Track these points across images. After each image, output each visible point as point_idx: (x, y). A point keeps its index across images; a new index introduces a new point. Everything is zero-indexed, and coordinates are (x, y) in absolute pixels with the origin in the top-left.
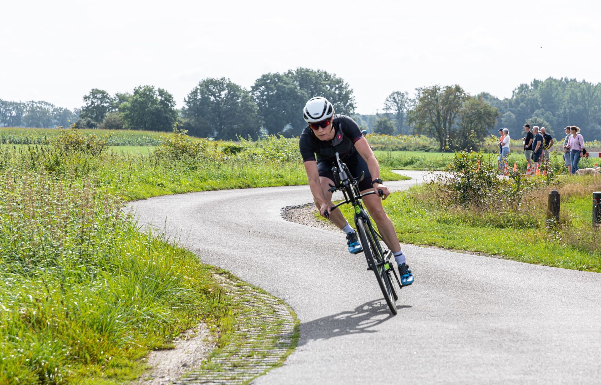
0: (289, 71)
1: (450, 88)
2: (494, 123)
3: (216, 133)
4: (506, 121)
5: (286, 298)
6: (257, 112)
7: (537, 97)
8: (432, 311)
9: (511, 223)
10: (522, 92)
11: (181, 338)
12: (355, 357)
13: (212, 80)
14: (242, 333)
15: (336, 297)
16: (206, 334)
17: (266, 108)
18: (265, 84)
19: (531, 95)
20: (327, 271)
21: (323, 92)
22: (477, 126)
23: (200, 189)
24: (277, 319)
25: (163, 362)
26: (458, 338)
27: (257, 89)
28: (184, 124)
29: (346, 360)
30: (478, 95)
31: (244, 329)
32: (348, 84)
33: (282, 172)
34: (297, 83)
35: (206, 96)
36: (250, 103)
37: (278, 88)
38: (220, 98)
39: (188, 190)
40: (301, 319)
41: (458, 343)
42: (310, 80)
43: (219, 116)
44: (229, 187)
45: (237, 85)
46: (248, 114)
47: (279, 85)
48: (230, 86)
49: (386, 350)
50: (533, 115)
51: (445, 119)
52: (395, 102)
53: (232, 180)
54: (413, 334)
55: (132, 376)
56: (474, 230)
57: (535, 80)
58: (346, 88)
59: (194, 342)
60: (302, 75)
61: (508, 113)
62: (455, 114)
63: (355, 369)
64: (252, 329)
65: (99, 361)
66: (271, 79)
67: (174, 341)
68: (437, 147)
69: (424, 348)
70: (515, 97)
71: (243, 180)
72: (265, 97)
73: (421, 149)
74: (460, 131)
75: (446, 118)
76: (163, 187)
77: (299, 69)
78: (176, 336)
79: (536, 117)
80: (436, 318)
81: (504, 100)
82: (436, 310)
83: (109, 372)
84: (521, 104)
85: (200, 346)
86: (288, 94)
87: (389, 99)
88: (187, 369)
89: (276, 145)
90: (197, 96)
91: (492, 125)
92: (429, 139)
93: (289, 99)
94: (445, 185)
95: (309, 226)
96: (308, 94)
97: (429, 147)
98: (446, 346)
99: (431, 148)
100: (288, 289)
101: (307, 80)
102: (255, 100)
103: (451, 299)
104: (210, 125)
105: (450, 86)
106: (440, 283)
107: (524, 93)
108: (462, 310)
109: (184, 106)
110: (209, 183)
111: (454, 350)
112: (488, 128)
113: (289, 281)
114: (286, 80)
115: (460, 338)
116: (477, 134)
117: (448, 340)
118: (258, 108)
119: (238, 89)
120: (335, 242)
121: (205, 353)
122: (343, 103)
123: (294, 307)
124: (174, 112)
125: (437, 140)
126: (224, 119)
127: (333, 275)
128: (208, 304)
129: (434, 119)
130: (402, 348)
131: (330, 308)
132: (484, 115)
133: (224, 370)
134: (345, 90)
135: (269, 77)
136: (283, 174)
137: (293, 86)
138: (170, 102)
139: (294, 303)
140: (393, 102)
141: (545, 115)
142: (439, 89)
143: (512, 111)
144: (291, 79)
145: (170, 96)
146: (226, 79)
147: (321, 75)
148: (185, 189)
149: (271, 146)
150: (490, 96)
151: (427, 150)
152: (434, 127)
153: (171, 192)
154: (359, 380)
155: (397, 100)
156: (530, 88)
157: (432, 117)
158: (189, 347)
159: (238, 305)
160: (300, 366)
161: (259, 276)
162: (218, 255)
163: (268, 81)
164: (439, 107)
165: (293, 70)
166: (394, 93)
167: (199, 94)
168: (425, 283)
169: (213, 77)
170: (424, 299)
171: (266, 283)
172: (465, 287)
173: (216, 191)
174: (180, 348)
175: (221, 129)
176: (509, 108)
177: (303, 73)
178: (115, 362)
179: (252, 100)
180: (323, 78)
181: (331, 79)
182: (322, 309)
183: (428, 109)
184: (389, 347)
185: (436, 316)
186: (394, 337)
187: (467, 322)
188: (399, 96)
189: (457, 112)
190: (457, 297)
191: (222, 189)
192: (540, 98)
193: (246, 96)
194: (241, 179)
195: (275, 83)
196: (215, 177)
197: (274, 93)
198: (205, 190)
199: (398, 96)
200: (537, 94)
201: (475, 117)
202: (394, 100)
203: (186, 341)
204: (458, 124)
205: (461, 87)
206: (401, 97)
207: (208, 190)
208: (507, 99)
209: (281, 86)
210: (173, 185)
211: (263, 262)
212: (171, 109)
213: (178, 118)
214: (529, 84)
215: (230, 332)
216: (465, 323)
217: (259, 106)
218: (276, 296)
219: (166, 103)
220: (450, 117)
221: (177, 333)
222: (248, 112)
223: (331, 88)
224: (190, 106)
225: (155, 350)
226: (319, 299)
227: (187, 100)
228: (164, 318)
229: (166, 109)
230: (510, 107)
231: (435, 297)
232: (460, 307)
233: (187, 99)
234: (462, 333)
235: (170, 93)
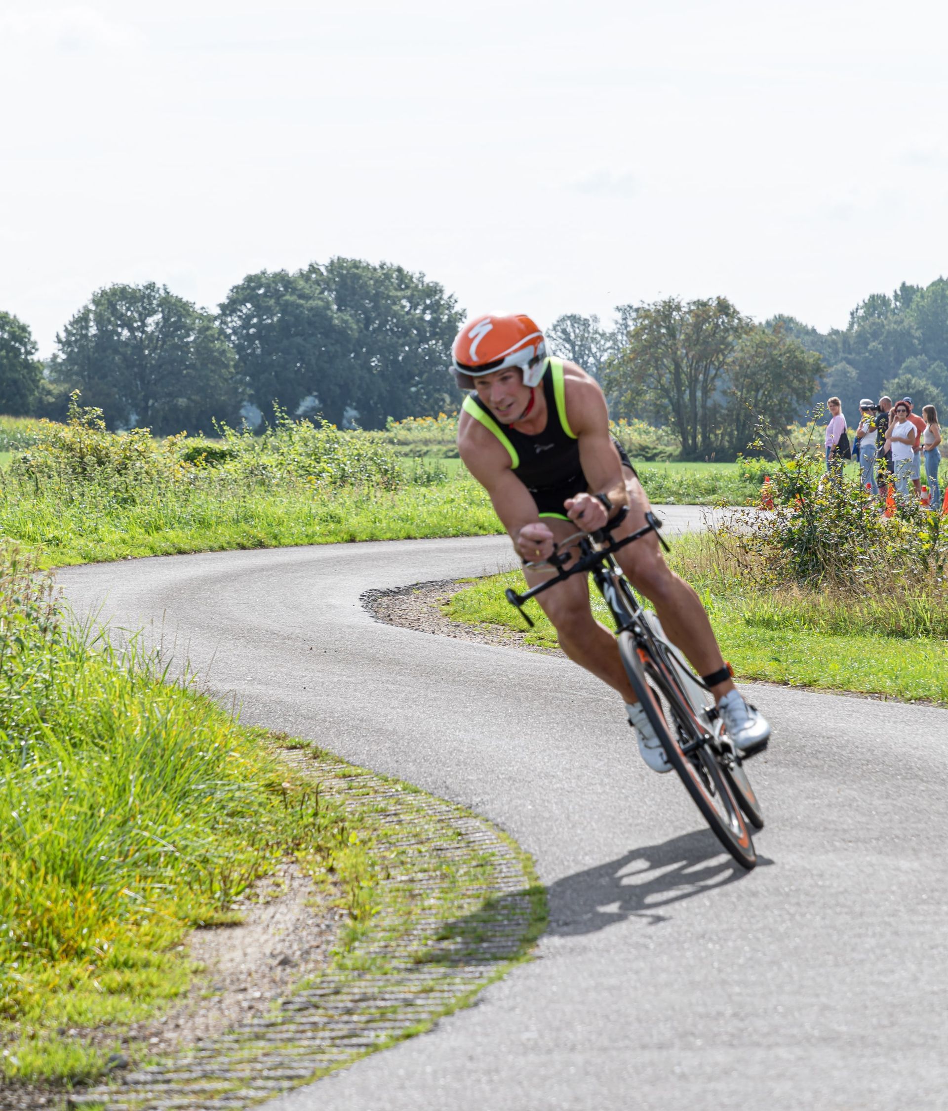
0: (311, 265)
1: (704, 304)
2: (811, 389)
3: (134, 418)
4: (834, 386)
5: (474, 803)
6: (235, 366)
7: (911, 327)
8: (845, 831)
9: (925, 625)
10: (872, 315)
11: (248, 898)
12: (703, 936)
13: (123, 290)
14: (401, 885)
15: (596, 799)
16: (308, 890)
17: (257, 356)
18: (251, 297)
19: (895, 323)
20: (547, 739)
21: (394, 316)
22: (771, 398)
23: (148, 552)
24: (472, 853)
25: (227, 957)
26: (932, 891)
27: (233, 311)
28: (56, 398)
29: (686, 945)
30: (768, 323)
31: (400, 876)
32: (455, 297)
33: (334, 508)
34: (330, 296)
35: (110, 327)
36: (217, 344)
37: (285, 308)
38: (143, 332)
39: (120, 552)
40: (532, 851)
41: (938, 903)
42: (361, 287)
43: (142, 380)
44: (216, 546)
45: (184, 300)
46: (212, 371)
47: (287, 301)
48: (169, 302)
49: (771, 920)
50: (901, 372)
51: (693, 381)
52: (568, 340)
53: (220, 529)
54: (820, 883)
55: (167, 988)
56: (839, 643)
57: (904, 284)
58: (449, 307)
59: (283, 909)
60: (340, 275)
61: (839, 366)
62: (718, 369)
63: (716, 965)
64: (420, 876)
65: (80, 954)
66: (268, 287)
67: (234, 906)
68: (675, 449)
69: (861, 914)
70: (856, 327)
71: (247, 528)
72: (252, 331)
73: (634, 453)
74: (730, 410)
75: (697, 380)
76: (61, 546)
77: (336, 261)
78: (238, 894)
79: (909, 376)
80: (860, 844)
81: (830, 334)
82: (852, 827)
83: (111, 980)
84: (873, 345)
85: (301, 918)
86: (310, 323)
87: (553, 334)
88: (294, 970)
89: (310, 444)
90: (87, 328)
91: (808, 394)
92: (652, 429)
93: (313, 335)
94: (755, 537)
95: (441, 637)
96: (358, 321)
97: (655, 448)
98: (913, 911)
99: (661, 452)
100: (472, 781)
101: (353, 288)
102: (228, 337)
103: (877, 802)
104: (120, 398)
105: (705, 300)
106: (832, 764)
107: (879, 317)
108: (914, 825)
109: (56, 351)
110: (167, 536)
111: (937, 918)
112: (797, 401)
113: (465, 764)
114: (303, 288)
115: (937, 890)
116: (772, 416)
117: (910, 896)
118: (237, 357)
119: (188, 311)
120: (529, 672)
121: (321, 933)
122: (443, 344)
123: (503, 823)
124: (32, 368)
125: (673, 433)
126: (155, 384)
127: (567, 749)
128: (290, 818)
129: (666, 379)
130: (808, 916)
131: (594, 824)
132: (787, 370)
133: (395, 972)
134: (447, 312)
135: (263, 280)
136: (340, 512)
137: (320, 303)
138: (25, 345)
139: (499, 815)
140: (561, 341)
141: (929, 370)
142: (678, 308)
143: (849, 362)
144: (316, 286)
145: (24, 329)
146: (157, 286)
147: (388, 276)
148: (112, 552)
149: (300, 448)
150: (797, 324)
151: (649, 455)
152: (666, 401)
153: (80, 561)
154: (737, 989)
155: (572, 336)
156: (893, 306)
157: (660, 376)
158: (275, 920)
159: (361, 820)
160: (579, 959)
161: (385, 751)
162: (265, 706)
163: (261, 291)
164: (679, 353)
165: (320, 263)
166: (563, 320)
167: (92, 324)
168: (795, 764)
169: (126, 283)
170: (811, 801)
171: (412, 767)
172: (896, 774)
173: (185, 556)
174: (255, 922)
175: (146, 408)
176: (841, 355)
177: (345, 272)
178: (118, 954)
179: (222, 337)
180: (392, 283)
181: (413, 285)
182: (574, 826)
183: (652, 355)
184: (776, 912)
185: (857, 840)
186: (777, 889)
187: (940, 855)
188: (576, 325)
189: (722, 363)
190: (888, 796)
191: (200, 551)
192: (917, 329)
193: (208, 328)
194: (243, 526)
195: (278, 295)
196: (180, 523)
197: (275, 319)
198: (159, 553)
199: (573, 326)
200: (910, 320)
201: (766, 375)
202: (563, 337)
203: (263, 907)
204: (724, 393)
205: (731, 303)
206: (582, 328)
207: (167, 554)
208: (835, 332)
209: (293, 304)
210: (82, 541)
211: (382, 719)
212: (26, 360)
213: (42, 381)
214: (890, 295)
215: (371, 884)
216: (935, 856)
217: (238, 353)
218: (446, 798)
219: (13, 347)
220: (706, 374)
221: (240, 888)
222: (213, 368)
223: (414, 306)
224: (69, 354)
225: (199, 927)
226: (556, 803)
227: (64, 340)
228: (203, 851)
229: (15, 361)
230: (844, 352)
231: (837, 798)
232: (907, 821)
233: (63, 336)
234: (938, 880)
235: (22, 320)
